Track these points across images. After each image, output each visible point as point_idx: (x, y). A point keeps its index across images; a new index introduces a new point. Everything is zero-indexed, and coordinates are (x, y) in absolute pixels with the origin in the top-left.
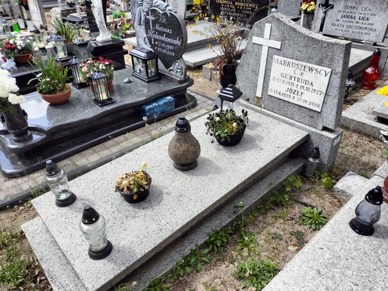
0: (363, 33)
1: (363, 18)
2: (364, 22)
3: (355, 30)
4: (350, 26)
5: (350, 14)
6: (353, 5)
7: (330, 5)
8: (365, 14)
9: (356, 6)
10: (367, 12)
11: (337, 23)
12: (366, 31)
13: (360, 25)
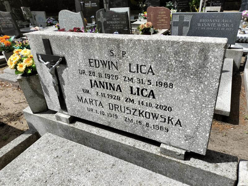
0: (151, 125)
1: (140, 92)
2: (146, 100)
3: (130, 117)
4: (115, 107)
5: (107, 80)
6: (106, 57)
7: (57, 58)
8: (141, 81)
9: (114, 60)
10: (145, 78)
11: (86, 96)
12: (157, 122)
13: (136, 105)
